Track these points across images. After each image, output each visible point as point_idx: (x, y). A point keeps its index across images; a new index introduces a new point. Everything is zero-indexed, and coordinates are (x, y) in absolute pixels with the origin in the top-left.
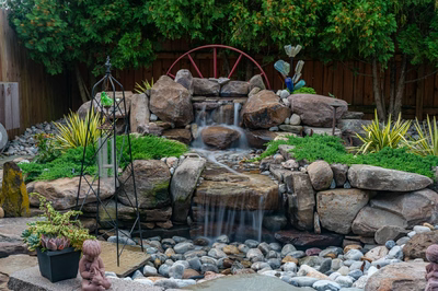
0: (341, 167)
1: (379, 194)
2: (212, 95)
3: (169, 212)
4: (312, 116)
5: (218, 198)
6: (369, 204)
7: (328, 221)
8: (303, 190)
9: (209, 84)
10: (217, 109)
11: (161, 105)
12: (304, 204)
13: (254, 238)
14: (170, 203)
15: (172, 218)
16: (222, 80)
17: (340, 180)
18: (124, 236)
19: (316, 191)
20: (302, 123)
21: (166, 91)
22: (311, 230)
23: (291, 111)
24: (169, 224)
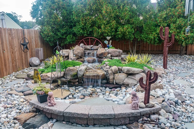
0: (120, 67)
1: (130, 74)
2: (89, 50)
3: (77, 80)
4: (114, 54)
5: (89, 76)
6: (127, 77)
7: (117, 81)
8: (111, 74)
9: (88, 47)
10: (90, 53)
11: (76, 53)
12: (111, 77)
13: (99, 86)
14: (77, 78)
15: (78, 82)
16: (92, 46)
17: (120, 71)
18: (66, 87)
19: (114, 74)
20: (111, 56)
21: (77, 49)
22: (113, 84)
23: (108, 53)
24: (77, 83)
